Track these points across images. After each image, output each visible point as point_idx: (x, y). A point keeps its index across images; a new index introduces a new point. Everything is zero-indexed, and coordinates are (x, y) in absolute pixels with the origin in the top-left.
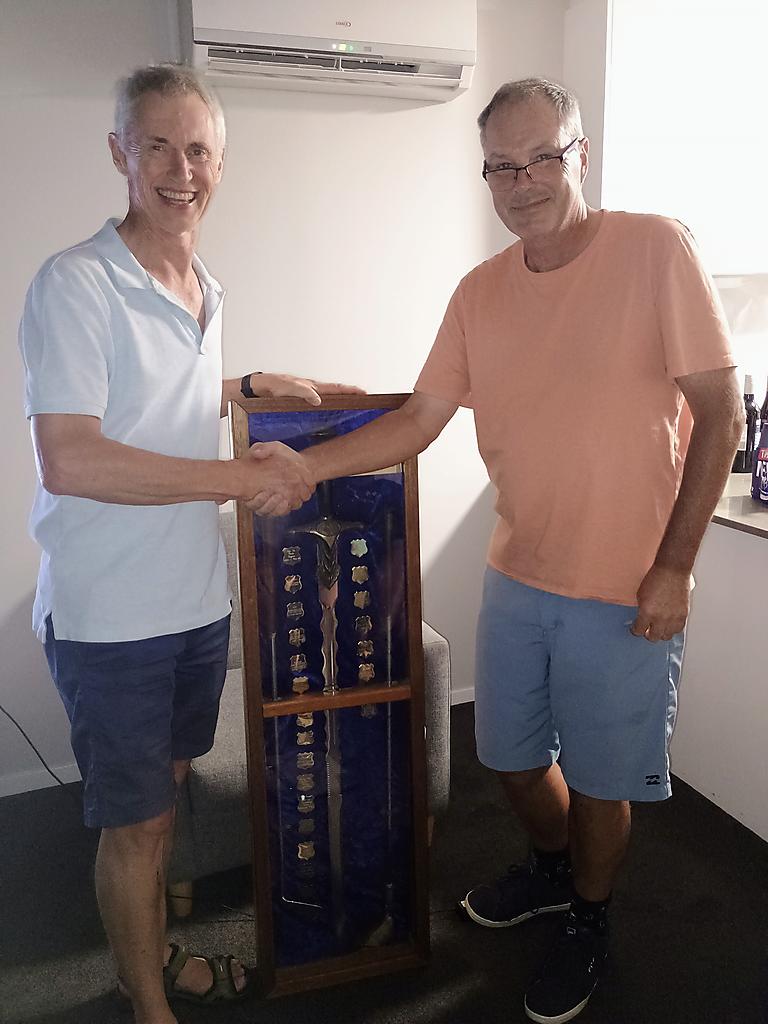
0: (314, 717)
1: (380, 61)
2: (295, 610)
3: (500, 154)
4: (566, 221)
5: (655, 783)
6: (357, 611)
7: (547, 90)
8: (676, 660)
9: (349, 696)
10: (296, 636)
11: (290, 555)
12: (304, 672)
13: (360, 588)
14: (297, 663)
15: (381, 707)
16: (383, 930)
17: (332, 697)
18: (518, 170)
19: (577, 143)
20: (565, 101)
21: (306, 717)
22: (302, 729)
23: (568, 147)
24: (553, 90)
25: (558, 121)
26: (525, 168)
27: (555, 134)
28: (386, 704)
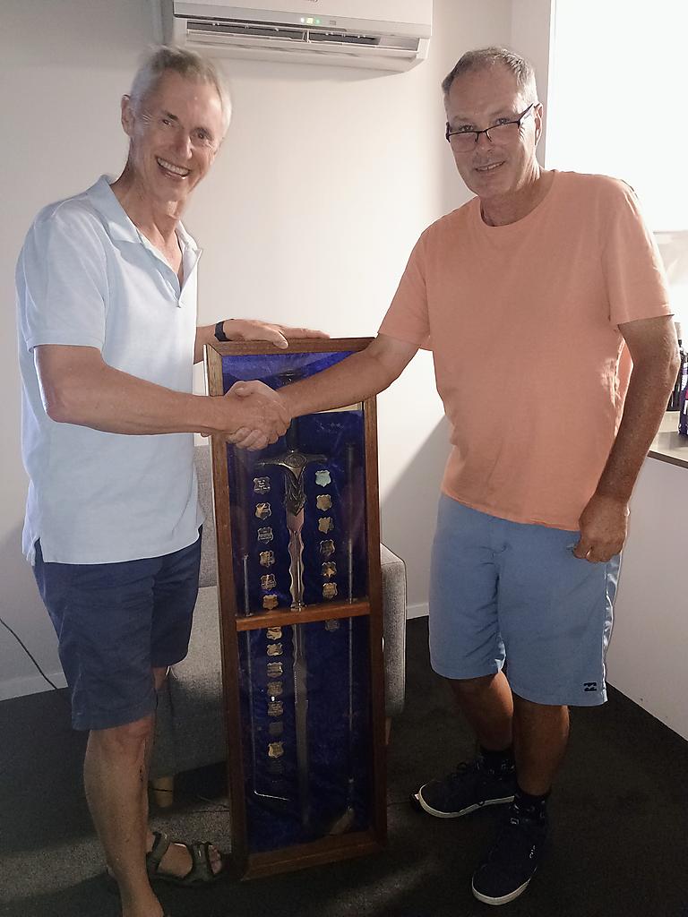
0: (282, 630)
1: (343, 34)
2: (266, 535)
3: (463, 117)
4: (522, 181)
5: (592, 689)
6: (322, 536)
8: (613, 579)
9: (314, 612)
10: (266, 558)
11: (260, 485)
12: (272, 591)
13: (324, 515)
14: (268, 582)
15: (344, 621)
16: (346, 819)
17: (299, 612)
18: (479, 133)
19: (532, 108)
20: (522, 69)
21: (275, 631)
22: (272, 642)
23: (525, 112)
24: (512, 59)
25: (516, 88)
26: (485, 131)
27: (511, 101)
28: (347, 619)
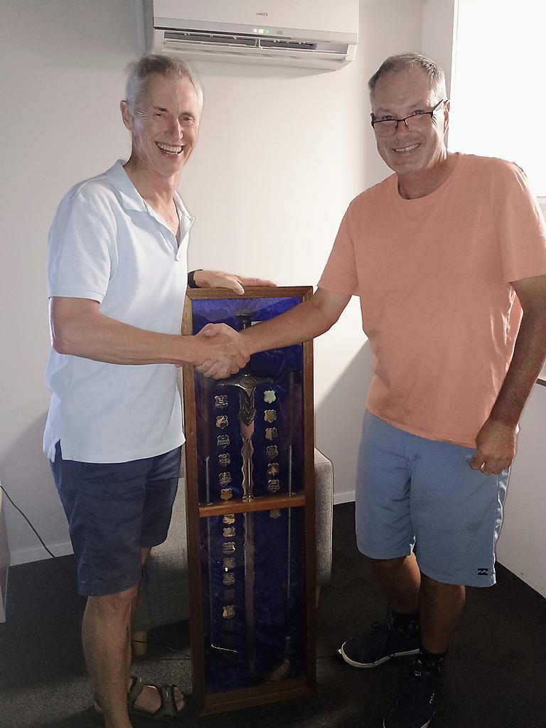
0: (235, 517)
1: (288, 41)
2: (223, 441)
3: (385, 108)
4: (432, 161)
5: (484, 574)
6: (268, 442)
7: (422, 62)
8: (503, 486)
9: (261, 503)
10: (224, 459)
11: (220, 401)
12: (228, 485)
13: (270, 426)
14: (225, 478)
15: (284, 511)
16: (283, 669)
17: (249, 502)
18: (399, 121)
19: (442, 103)
20: (435, 72)
21: (230, 517)
22: (227, 526)
23: (437, 105)
24: (427, 63)
25: (430, 86)
26: (404, 120)
27: (426, 96)
28: (287, 509)
